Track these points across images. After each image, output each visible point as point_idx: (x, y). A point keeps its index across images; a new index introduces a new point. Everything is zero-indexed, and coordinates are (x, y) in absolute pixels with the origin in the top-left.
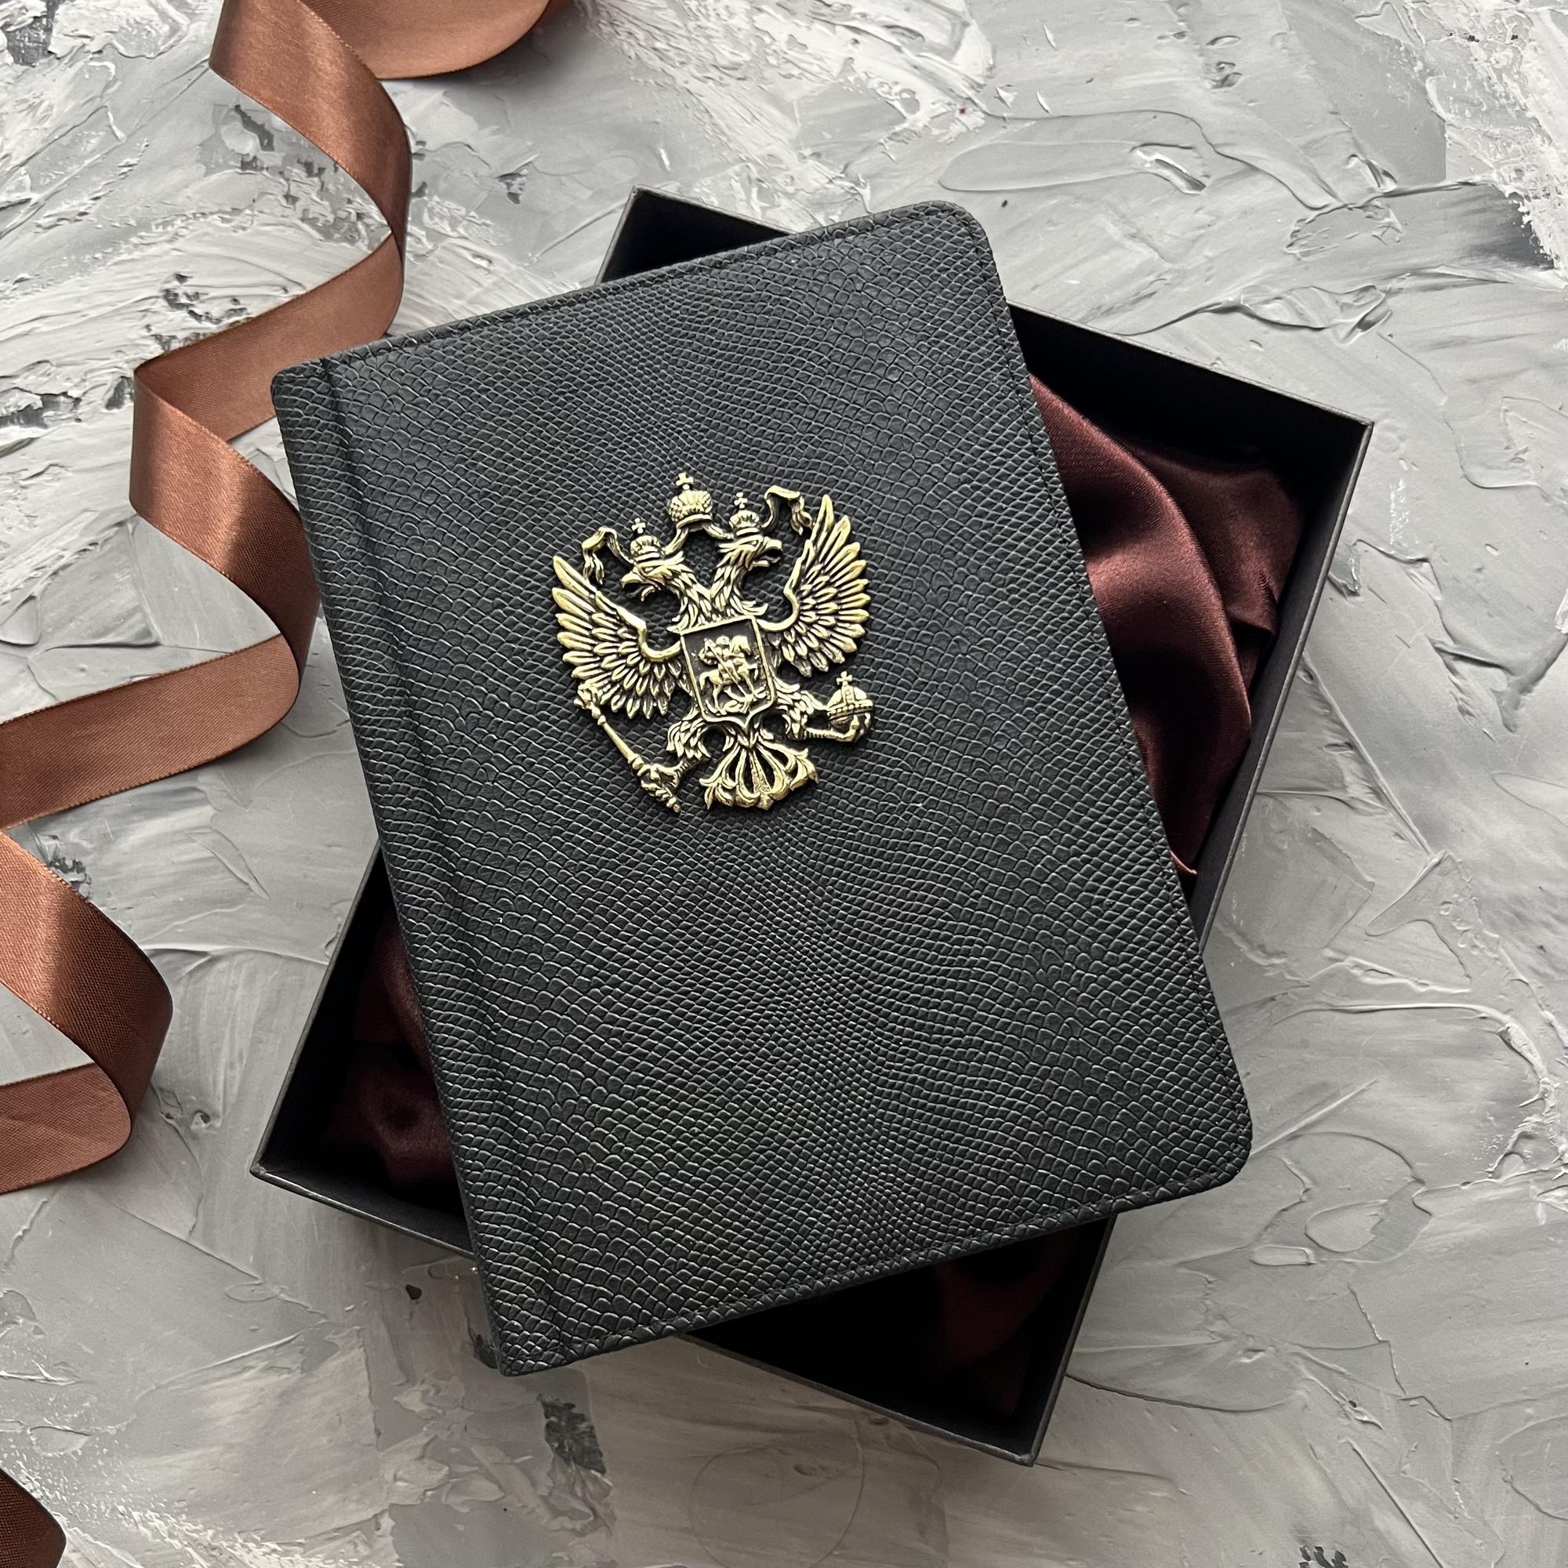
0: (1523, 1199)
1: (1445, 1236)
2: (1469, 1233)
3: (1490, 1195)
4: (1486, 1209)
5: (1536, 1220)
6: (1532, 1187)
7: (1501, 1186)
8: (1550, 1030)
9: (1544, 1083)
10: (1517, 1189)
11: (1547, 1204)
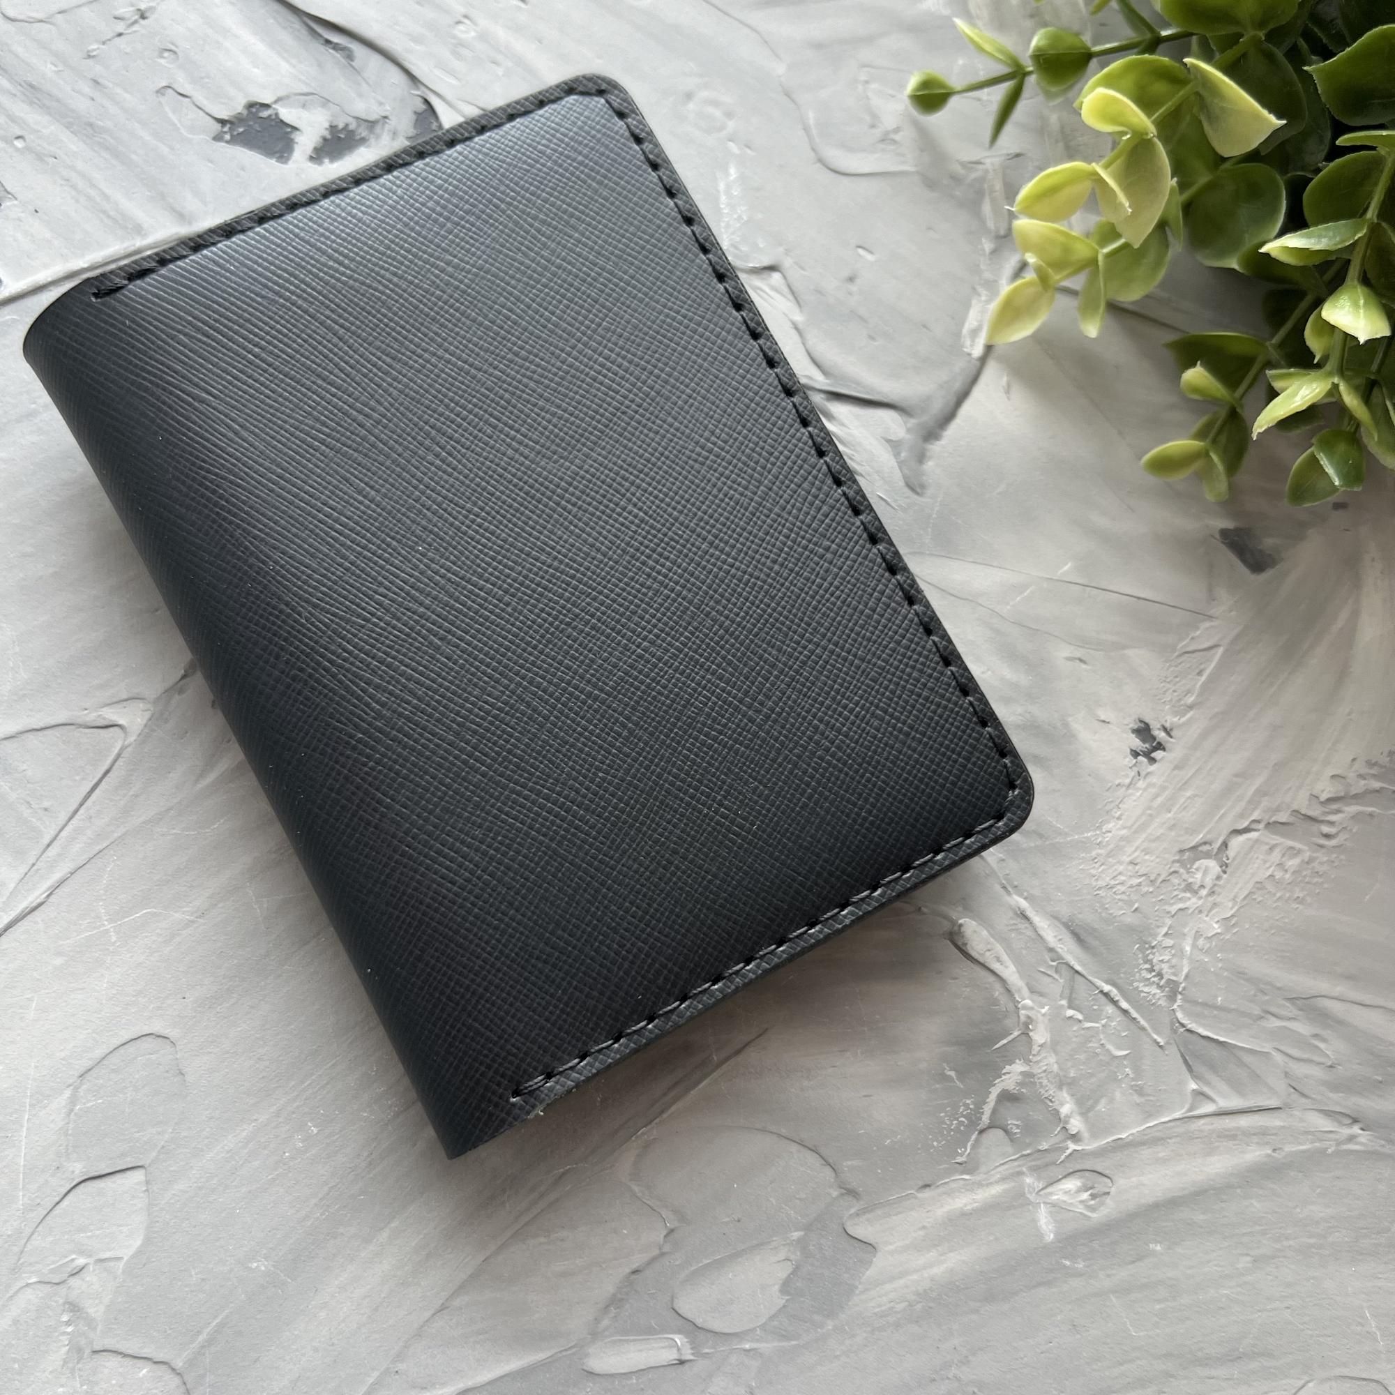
0: (1017, 1202)
1: (901, 1282)
2: (937, 1271)
3: (963, 1201)
4: (961, 1225)
5: (1041, 1236)
6: (1028, 1180)
7: (980, 1185)
8: (1023, 925)
9: (1025, 1007)
10: (1006, 1186)
11: (1054, 1205)
